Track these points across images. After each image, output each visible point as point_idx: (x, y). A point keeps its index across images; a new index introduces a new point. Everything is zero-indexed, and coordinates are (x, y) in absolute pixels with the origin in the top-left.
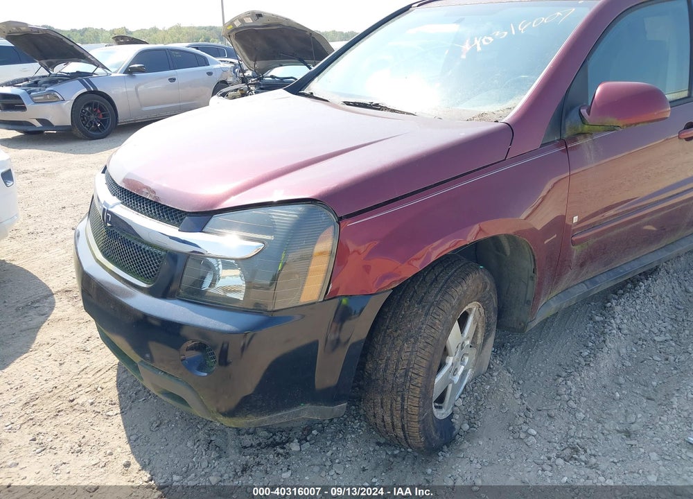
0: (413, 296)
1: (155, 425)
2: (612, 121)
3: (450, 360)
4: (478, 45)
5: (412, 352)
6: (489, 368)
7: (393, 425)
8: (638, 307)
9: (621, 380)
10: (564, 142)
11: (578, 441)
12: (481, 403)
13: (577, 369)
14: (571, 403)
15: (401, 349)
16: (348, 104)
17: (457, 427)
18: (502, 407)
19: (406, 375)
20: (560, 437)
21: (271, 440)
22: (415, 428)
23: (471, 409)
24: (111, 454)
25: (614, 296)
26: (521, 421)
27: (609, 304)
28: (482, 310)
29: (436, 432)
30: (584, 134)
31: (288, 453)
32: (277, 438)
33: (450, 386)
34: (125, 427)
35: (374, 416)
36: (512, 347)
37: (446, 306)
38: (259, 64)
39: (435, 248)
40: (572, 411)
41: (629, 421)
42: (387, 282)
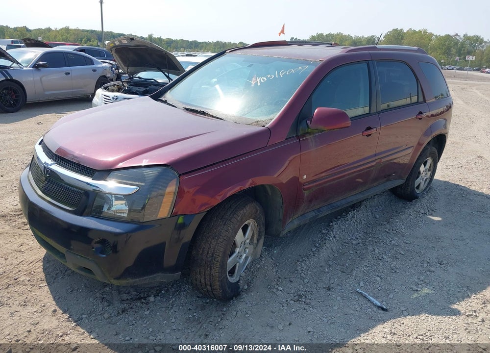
0: (218, 216)
1: (69, 291)
2: (321, 127)
3: (237, 250)
4: (259, 82)
5: (216, 244)
6: (261, 256)
7: (205, 284)
8: (347, 226)
9: (331, 263)
10: (298, 137)
11: (303, 293)
12: (254, 274)
13: (308, 258)
14: (303, 274)
15: (211, 243)
16: (187, 109)
17: (241, 287)
18: (266, 277)
19: (213, 256)
20: (294, 291)
21: (139, 296)
22: (217, 284)
23: (249, 278)
24: (44, 306)
25: (335, 219)
26: (275, 283)
27: (331, 224)
28: (256, 224)
29: (229, 288)
30: (310, 133)
31: (148, 302)
32: (142, 295)
33: (238, 264)
34: (51, 293)
35: (196, 280)
36: (275, 246)
37: (234, 220)
38: (131, 69)
39: (229, 191)
40: (303, 279)
41: (330, 283)
42: (203, 208)
